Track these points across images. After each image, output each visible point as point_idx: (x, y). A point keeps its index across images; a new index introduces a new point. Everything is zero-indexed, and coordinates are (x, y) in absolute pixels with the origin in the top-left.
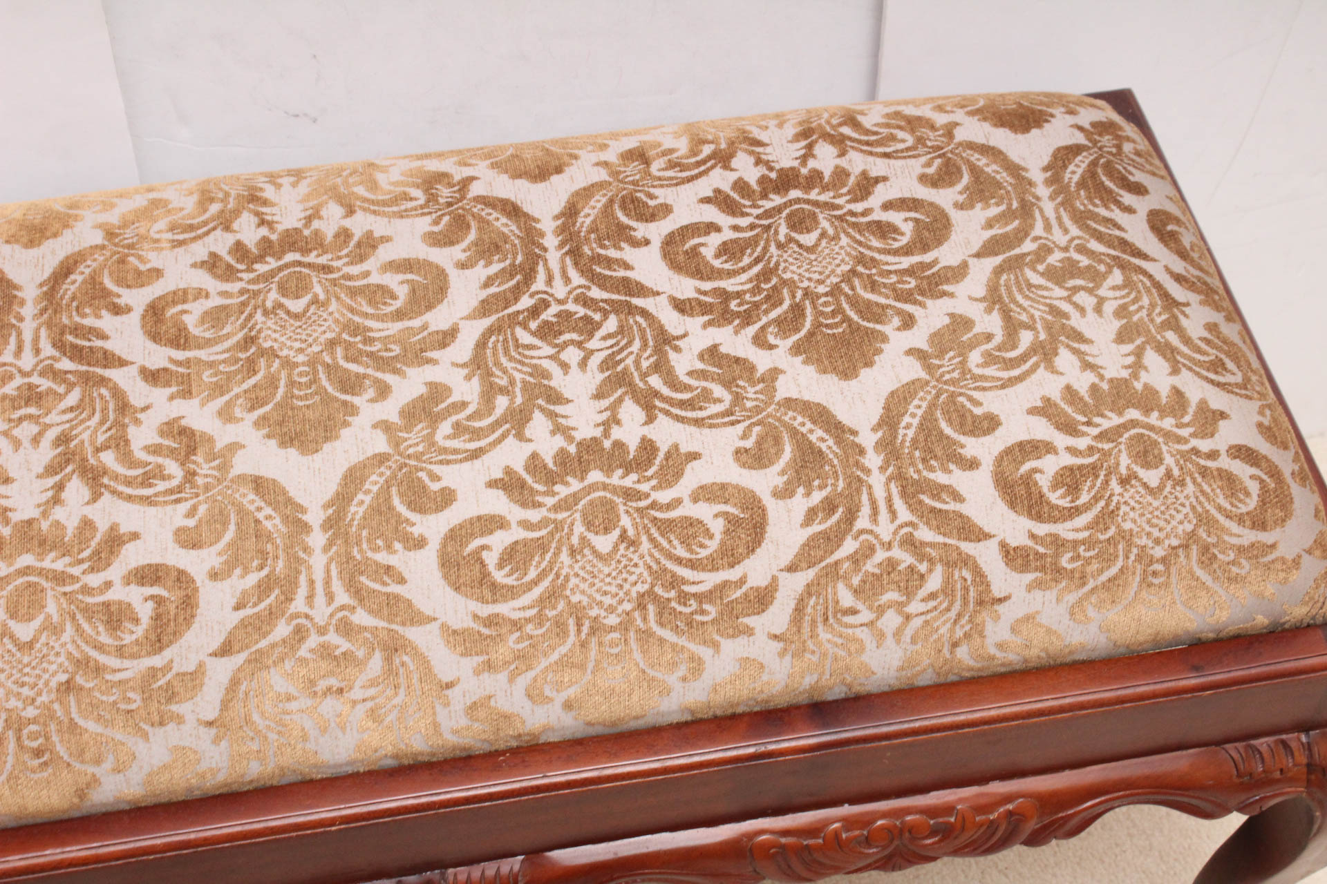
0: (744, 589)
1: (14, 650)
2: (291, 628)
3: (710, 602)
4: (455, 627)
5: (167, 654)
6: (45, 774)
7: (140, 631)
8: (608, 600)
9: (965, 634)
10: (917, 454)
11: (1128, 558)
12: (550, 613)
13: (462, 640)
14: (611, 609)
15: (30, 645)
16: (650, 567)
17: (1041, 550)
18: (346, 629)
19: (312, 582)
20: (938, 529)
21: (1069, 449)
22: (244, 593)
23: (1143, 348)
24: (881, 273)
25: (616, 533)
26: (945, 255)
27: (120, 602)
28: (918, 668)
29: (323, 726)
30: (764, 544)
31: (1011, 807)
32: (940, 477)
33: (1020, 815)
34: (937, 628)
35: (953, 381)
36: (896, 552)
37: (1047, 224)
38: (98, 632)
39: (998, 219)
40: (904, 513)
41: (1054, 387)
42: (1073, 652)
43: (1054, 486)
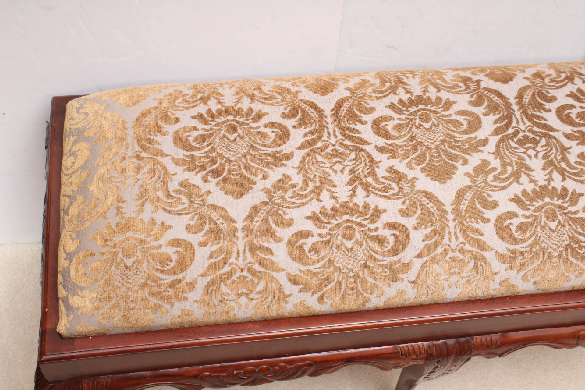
1: (345, 251)
2: (443, 249)
4: (501, 253)
5: (400, 256)
6: (353, 297)
7: (390, 247)
8: (554, 246)
12: (534, 250)
13: (503, 258)
14: (555, 250)
15: (351, 249)
16: (569, 235)
18: (463, 251)
19: (450, 233)
22: (426, 235)
25: (557, 222)
27: (382, 235)
29: (450, 285)
38: (375, 246)
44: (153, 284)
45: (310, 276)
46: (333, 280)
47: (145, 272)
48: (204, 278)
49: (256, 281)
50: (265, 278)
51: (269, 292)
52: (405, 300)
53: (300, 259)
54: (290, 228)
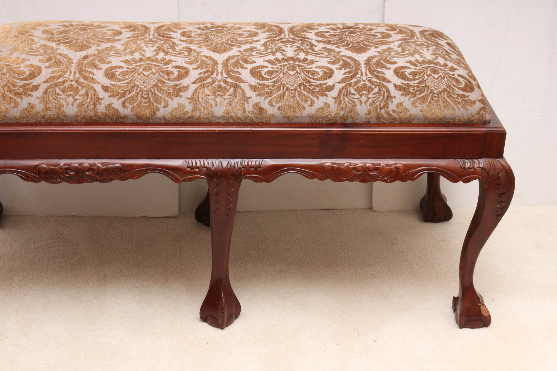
0: (326, 85)
1: (144, 76)
2: (211, 80)
3: (317, 87)
4: (252, 85)
5: (181, 81)
6: (147, 104)
7: (174, 77)
8: (291, 84)
9: (383, 105)
10: (375, 66)
11: (427, 92)
12: (277, 85)
13: (252, 87)
14: (292, 86)
15: (148, 76)
16: (303, 78)
17: (404, 86)
18: (225, 82)
19: (218, 72)
20: (378, 79)
21: (414, 69)
22: (201, 73)
23: (438, 57)
24: (372, 41)
25: (295, 72)
26: (389, 40)
27: (170, 71)
28: (371, 115)
29: (216, 104)
30: (332, 77)
31: (396, 166)
32: (380, 70)
33: (399, 169)
34: (376, 103)
35: (386, 56)
36: (366, 83)
37: (418, 38)
38: (164, 76)
39: (404, 36)
40: (369, 75)
41: (412, 59)
42: (413, 119)
43: (409, 74)
44: (11, 85)
45: (117, 88)
46: (133, 91)
47: (7, 78)
48: (45, 84)
49: (80, 88)
50: (86, 87)
51: (88, 95)
52: (185, 113)
53: (111, 78)
54: (108, 65)
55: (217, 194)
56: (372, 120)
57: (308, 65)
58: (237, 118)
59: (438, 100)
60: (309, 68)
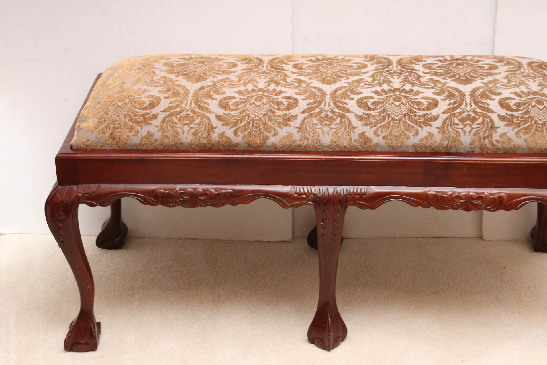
0: (431, 115)
1: (255, 106)
2: (319, 110)
3: (422, 117)
4: (359, 115)
5: (290, 111)
6: (257, 133)
7: (284, 107)
8: (396, 114)
9: (487, 136)
11: (532, 122)
12: (382, 115)
13: (359, 118)
14: (397, 116)
15: (259, 106)
16: (408, 109)
17: (509, 117)
18: (332, 112)
19: (326, 103)
20: (482, 110)
21: (519, 100)
22: (309, 103)
23: (544, 88)
24: (478, 72)
25: (400, 102)
26: (496, 71)
27: (280, 101)
28: (475, 145)
29: (324, 133)
30: (437, 108)
31: (500, 195)
32: (484, 101)
33: (502, 198)
34: (480, 133)
35: (492, 87)
36: (471, 113)
37: (525, 70)
38: (274, 106)
39: (511, 68)
40: (473, 106)
41: (518, 90)
42: (517, 149)
43: (514, 105)
44: (132, 114)
45: (229, 117)
46: (245, 121)
47: (128, 108)
48: (163, 113)
49: (195, 117)
50: (201, 116)
51: (203, 124)
52: (294, 141)
53: (225, 108)
54: (222, 95)
55: (324, 220)
56: (475, 150)
57: (413, 96)
58: (343, 146)
59: (542, 131)
60: (414, 99)
